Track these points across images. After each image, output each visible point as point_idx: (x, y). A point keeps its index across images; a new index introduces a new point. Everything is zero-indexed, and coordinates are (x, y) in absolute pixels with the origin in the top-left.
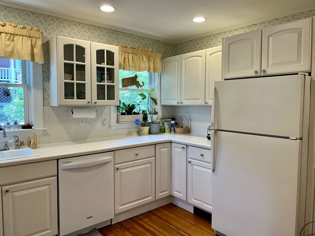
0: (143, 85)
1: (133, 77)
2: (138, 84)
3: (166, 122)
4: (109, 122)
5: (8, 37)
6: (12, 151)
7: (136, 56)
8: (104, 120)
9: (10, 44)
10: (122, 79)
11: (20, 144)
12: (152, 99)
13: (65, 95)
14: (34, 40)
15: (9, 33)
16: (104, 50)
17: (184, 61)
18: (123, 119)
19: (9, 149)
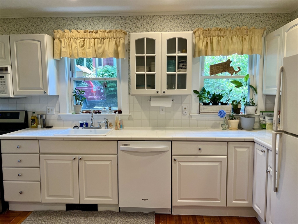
0: (240, 70)
1: (225, 63)
2: (231, 70)
3: (268, 116)
4: (190, 112)
5: (99, 41)
6: (103, 129)
7: (222, 39)
8: (184, 109)
9: (102, 46)
10: (210, 66)
11: (109, 125)
12: (251, 87)
13: (136, 85)
14: (118, 40)
15: (100, 38)
16: (176, 38)
17: (286, 33)
18: (204, 110)
19: (101, 128)
